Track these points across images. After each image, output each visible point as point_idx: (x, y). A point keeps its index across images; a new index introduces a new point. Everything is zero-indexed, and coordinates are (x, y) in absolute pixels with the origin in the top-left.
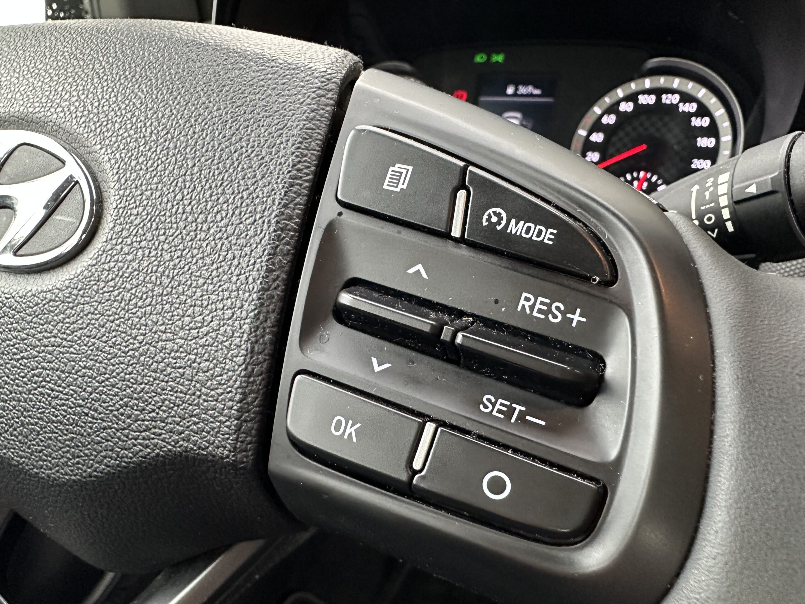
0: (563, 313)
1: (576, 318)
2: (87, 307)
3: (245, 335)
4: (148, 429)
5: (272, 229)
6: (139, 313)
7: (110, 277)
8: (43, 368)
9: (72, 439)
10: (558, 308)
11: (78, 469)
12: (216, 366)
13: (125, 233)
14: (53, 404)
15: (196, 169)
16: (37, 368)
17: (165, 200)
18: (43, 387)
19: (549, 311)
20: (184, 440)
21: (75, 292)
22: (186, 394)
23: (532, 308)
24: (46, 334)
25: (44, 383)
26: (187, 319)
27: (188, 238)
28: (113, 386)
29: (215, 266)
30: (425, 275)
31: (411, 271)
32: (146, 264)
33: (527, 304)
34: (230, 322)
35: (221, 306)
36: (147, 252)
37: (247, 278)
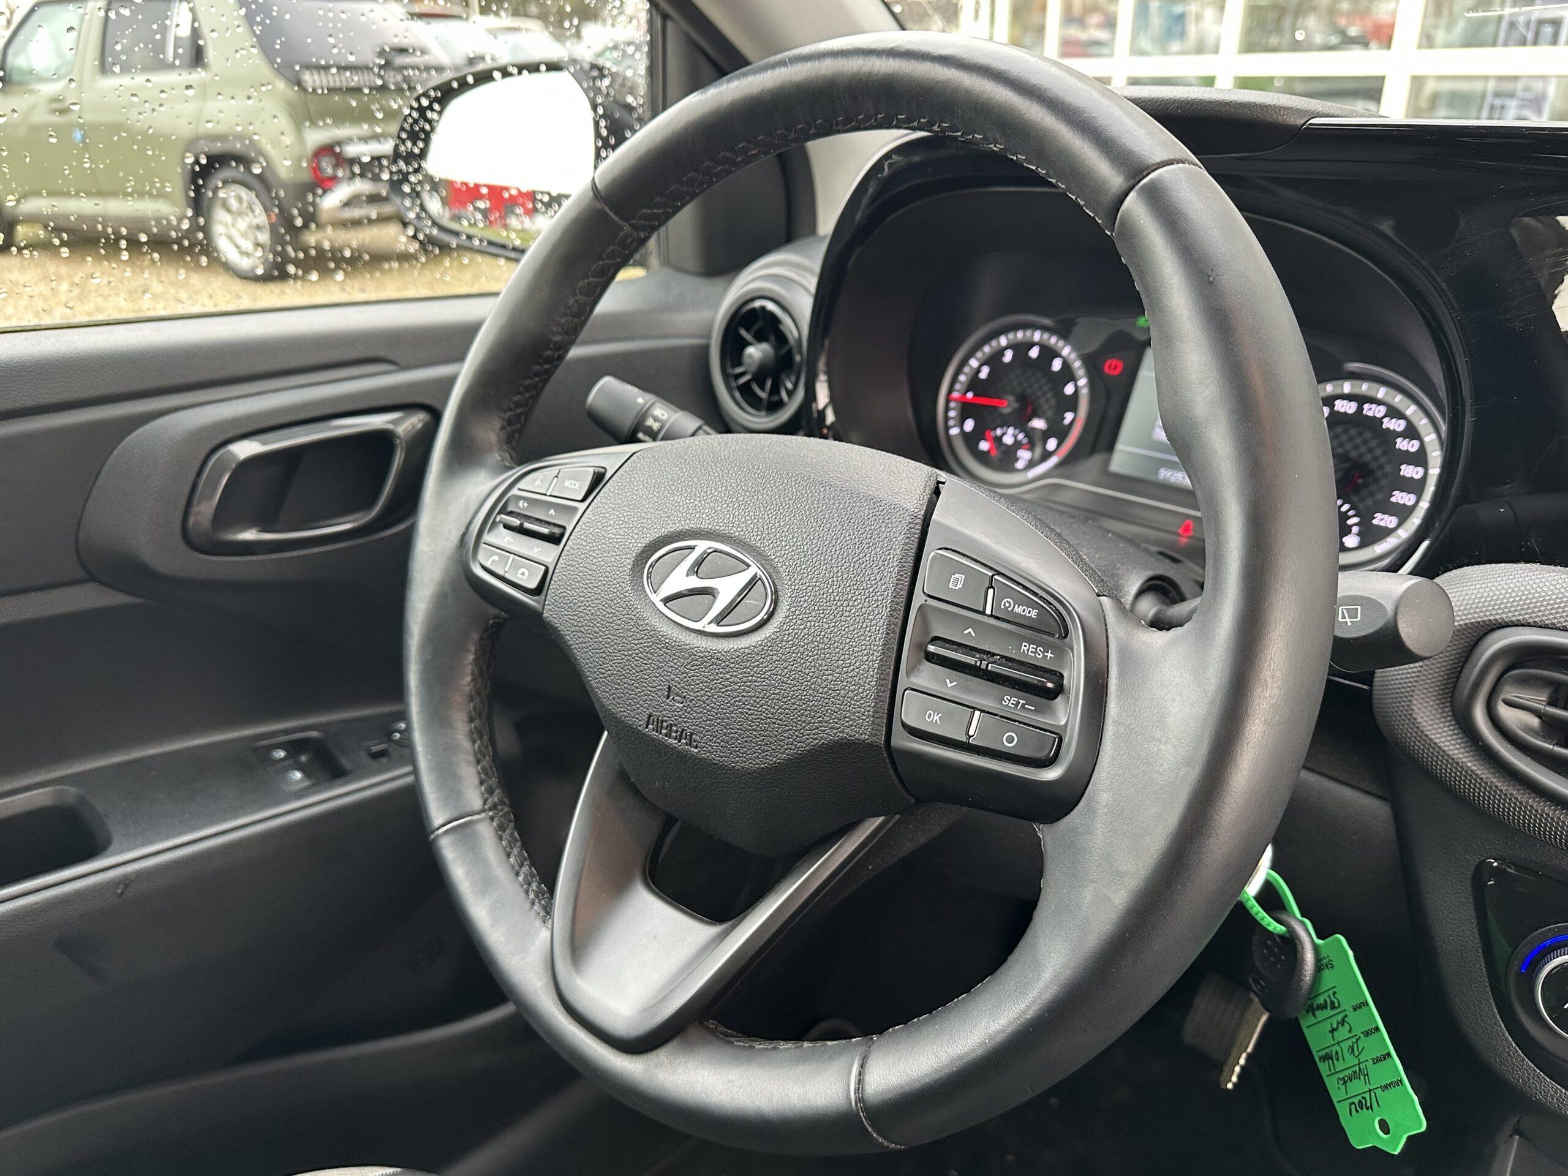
0: (1043, 653)
1: (1049, 655)
2: (774, 657)
3: (876, 670)
4: (817, 728)
5: (888, 610)
6: (810, 660)
7: (790, 639)
8: (743, 696)
9: (762, 741)
10: (1040, 650)
11: (766, 759)
12: (859, 688)
13: (797, 612)
14: (750, 718)
15: (840, 574)
16: (738, 696)
17: (822, 592)
18: (743, 708)
19: (1036, 652)
20: (840, 732)
21: (766, 648)
22: (841, 705)
23: (1028, 650)
24: (745, 675)
25: (743, 706)
26: (841, 662)
27: (838, 615)
28: (794, 704)
29: (856, 631)
30: (973, 634)
31: (966, 632)
32: (813, 631)
33: (1026, 649)
34: (867, 663)
35: (861, 654)
36: (813, 623)
37: (875, 638)
